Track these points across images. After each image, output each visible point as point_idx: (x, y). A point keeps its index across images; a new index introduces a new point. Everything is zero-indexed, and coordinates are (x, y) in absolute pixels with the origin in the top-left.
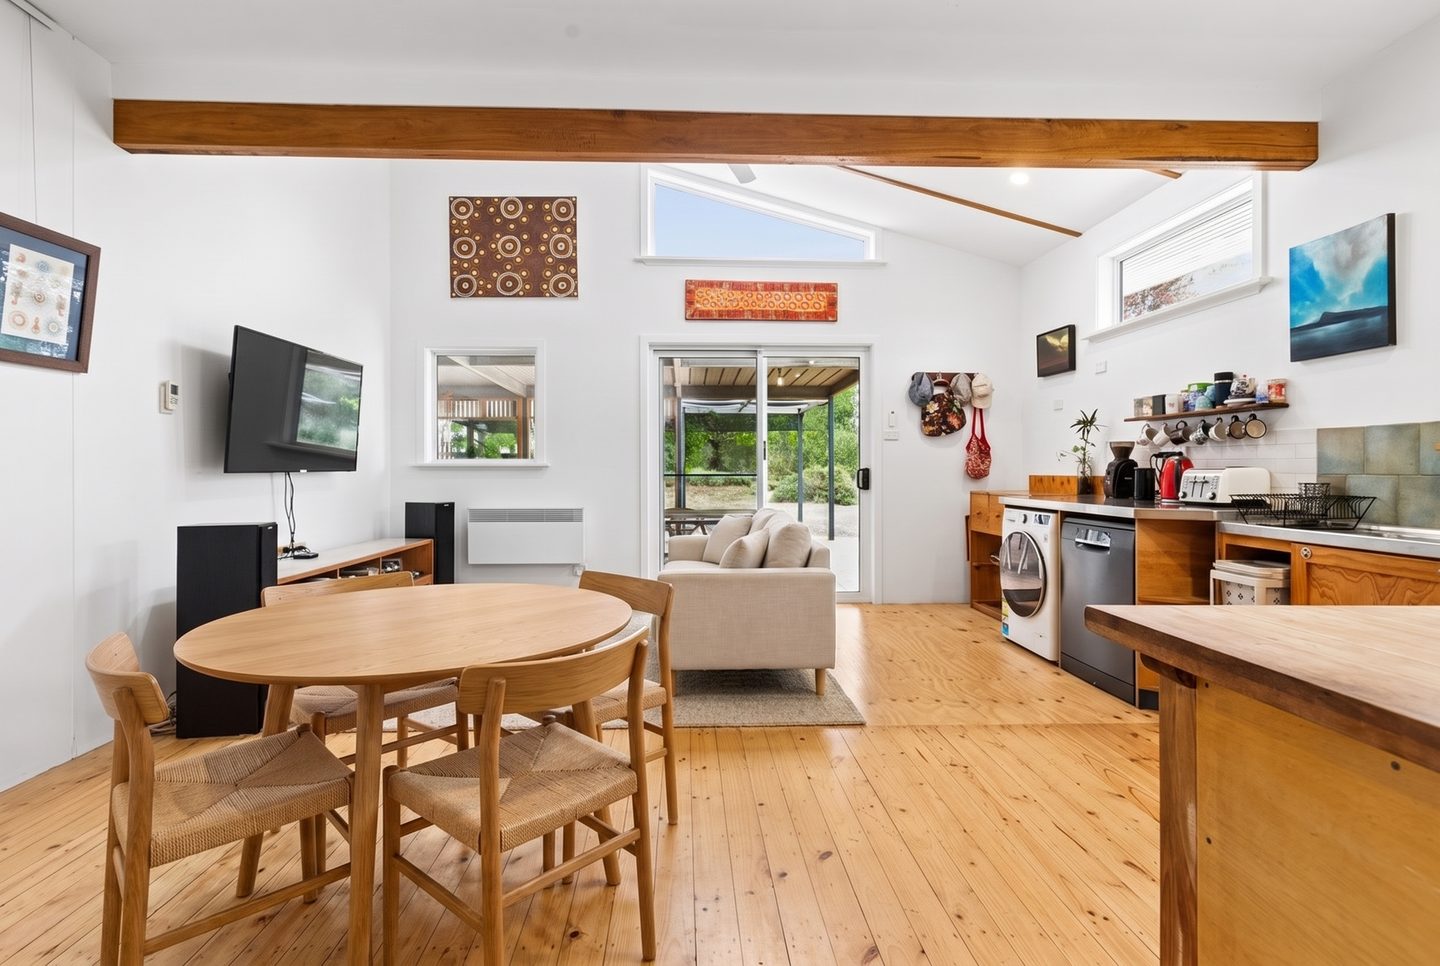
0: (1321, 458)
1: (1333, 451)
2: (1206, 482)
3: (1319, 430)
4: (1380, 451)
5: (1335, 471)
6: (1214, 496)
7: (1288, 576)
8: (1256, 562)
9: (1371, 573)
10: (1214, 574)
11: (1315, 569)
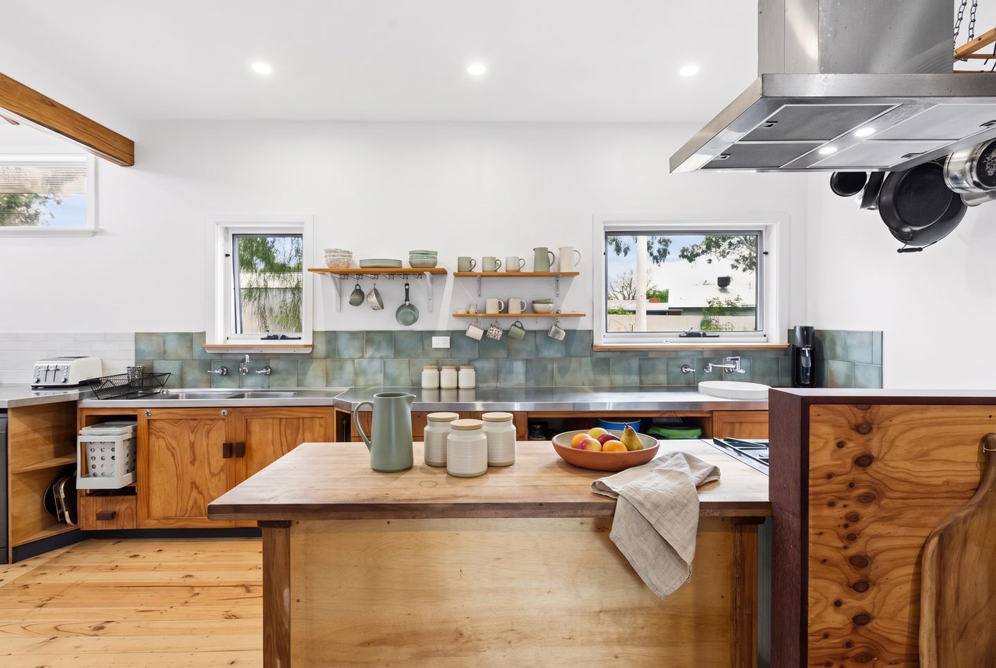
0: (137, 351)
1: (144, 346)
2: (58, 370)
3: (136, 333)
4: (172, 346)
5: (147, 358)
6: (66, 380)
7: (135, 430)
8: (106, 423)
9: (186, 419)
10: (80, 439)
11: (152, 422)
